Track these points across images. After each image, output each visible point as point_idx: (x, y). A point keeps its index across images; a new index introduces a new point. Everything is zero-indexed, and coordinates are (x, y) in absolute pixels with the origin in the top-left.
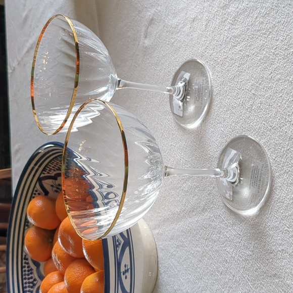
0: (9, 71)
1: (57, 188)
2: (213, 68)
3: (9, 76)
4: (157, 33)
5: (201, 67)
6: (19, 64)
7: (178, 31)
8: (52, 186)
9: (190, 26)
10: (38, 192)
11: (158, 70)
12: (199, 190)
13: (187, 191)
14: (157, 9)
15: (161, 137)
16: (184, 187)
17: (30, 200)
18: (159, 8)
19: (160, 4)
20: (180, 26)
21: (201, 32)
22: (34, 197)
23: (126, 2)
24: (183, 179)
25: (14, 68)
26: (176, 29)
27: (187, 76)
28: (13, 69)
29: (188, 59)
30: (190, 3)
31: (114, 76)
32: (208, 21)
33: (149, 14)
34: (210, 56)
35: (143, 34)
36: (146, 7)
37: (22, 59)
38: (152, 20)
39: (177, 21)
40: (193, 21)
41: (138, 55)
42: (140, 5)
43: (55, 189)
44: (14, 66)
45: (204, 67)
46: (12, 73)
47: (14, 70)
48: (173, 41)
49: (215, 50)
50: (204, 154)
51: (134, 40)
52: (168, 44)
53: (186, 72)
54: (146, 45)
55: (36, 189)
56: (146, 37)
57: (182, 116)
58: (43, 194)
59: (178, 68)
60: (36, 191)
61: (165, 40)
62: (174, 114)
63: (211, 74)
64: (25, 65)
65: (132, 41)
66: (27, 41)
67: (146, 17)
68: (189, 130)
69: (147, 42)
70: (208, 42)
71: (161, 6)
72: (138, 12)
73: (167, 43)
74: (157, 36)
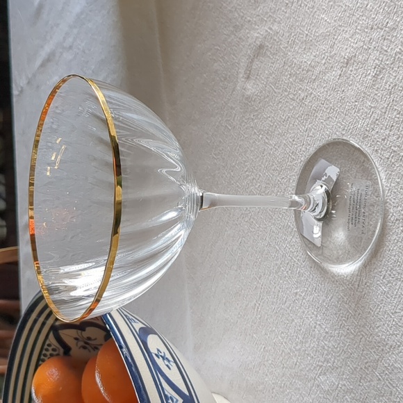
0: (15, 92)
1: (86, 343)
2: (389, 167)
3: (14, 100)
4: (271, 74)
5: (362, 159)
6: (29, 83)
7: (314, 78)
8: (76, 339)
9: (339, 72)
10: (53, 347)
11: (271, 145)
12: (353, 398)
13: (328, 392)
14: (271, 29)
15: (276, 273)
16: (322, 383)
17: (37, 366)
18: (275, 27)
19: (278, 19)
20: (318, 69)
21: (363, 89)
22: (43, 361)
23: (211, 5)
24: (321, 366)
25: (22, 88)
26: (309, 73)
27: (333, 172)
28: (20, 89)
29: (335, 137)
30: (340, 26)
31: (193, 190)
32: (380, 70)
33: (256, 35)
34: (383, 140)
35: (242, 71)
36: (249, 21)
37: (34, 75)
38: (261, 47)
39: (312, 57)
40: (347, 64)
41: (232, 108)
42: (237, 15)
43: (81, 344)
44: (21, 85)
45: (369, 160)
46: (19, 95)
47: (21, 91)
48: (302, 95)
49: (394, 131)
50: (365, 330)
51: (225, 79)
52: (293, 99)
53: (331, 162)
54: (249, 93)
55: (47, 342)
56: (248, 78)
57: (319, 245)
58: (62, 351)
59: (312, 150)
60: (49, 345)
61: (286, 91)
62: (304, 237)
63: (383, 175)
64: (38, 87)
65: (222, 81)
66: (42, 47)
67: (250, 41)
68: (333, 276)
69: (251, 88)
70: (378, 112)
71: (279, 23)
72: (234, 27)
73: (291, 96)
74: (271, 79)
